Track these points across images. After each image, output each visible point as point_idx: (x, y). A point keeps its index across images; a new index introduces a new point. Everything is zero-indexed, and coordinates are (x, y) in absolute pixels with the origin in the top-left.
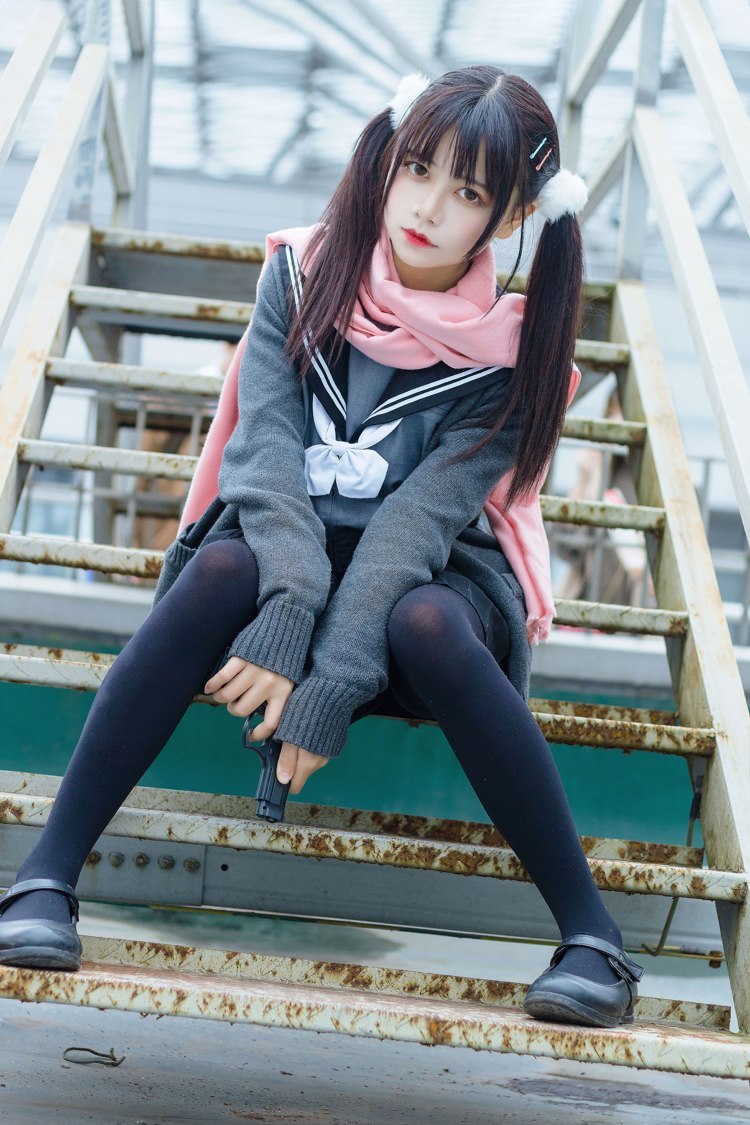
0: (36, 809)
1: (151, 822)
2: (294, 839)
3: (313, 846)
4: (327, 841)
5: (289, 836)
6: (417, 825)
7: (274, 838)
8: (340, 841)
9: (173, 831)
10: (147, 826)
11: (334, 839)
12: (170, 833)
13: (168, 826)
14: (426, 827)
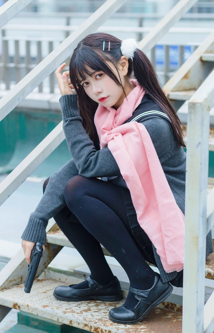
0: (23, 307)
1: (54, 316)
2: (90, 327)
3: (95, 330)
4: (99, 329)
5: (88, 326)
6: (174, 307)
7: (84, 326)
8: (102, 330)
9: (59, 319)
10: (52, 317)
11: (100, 329)
12: (58, 320)
13: (57, 318)
14: (176, 308)
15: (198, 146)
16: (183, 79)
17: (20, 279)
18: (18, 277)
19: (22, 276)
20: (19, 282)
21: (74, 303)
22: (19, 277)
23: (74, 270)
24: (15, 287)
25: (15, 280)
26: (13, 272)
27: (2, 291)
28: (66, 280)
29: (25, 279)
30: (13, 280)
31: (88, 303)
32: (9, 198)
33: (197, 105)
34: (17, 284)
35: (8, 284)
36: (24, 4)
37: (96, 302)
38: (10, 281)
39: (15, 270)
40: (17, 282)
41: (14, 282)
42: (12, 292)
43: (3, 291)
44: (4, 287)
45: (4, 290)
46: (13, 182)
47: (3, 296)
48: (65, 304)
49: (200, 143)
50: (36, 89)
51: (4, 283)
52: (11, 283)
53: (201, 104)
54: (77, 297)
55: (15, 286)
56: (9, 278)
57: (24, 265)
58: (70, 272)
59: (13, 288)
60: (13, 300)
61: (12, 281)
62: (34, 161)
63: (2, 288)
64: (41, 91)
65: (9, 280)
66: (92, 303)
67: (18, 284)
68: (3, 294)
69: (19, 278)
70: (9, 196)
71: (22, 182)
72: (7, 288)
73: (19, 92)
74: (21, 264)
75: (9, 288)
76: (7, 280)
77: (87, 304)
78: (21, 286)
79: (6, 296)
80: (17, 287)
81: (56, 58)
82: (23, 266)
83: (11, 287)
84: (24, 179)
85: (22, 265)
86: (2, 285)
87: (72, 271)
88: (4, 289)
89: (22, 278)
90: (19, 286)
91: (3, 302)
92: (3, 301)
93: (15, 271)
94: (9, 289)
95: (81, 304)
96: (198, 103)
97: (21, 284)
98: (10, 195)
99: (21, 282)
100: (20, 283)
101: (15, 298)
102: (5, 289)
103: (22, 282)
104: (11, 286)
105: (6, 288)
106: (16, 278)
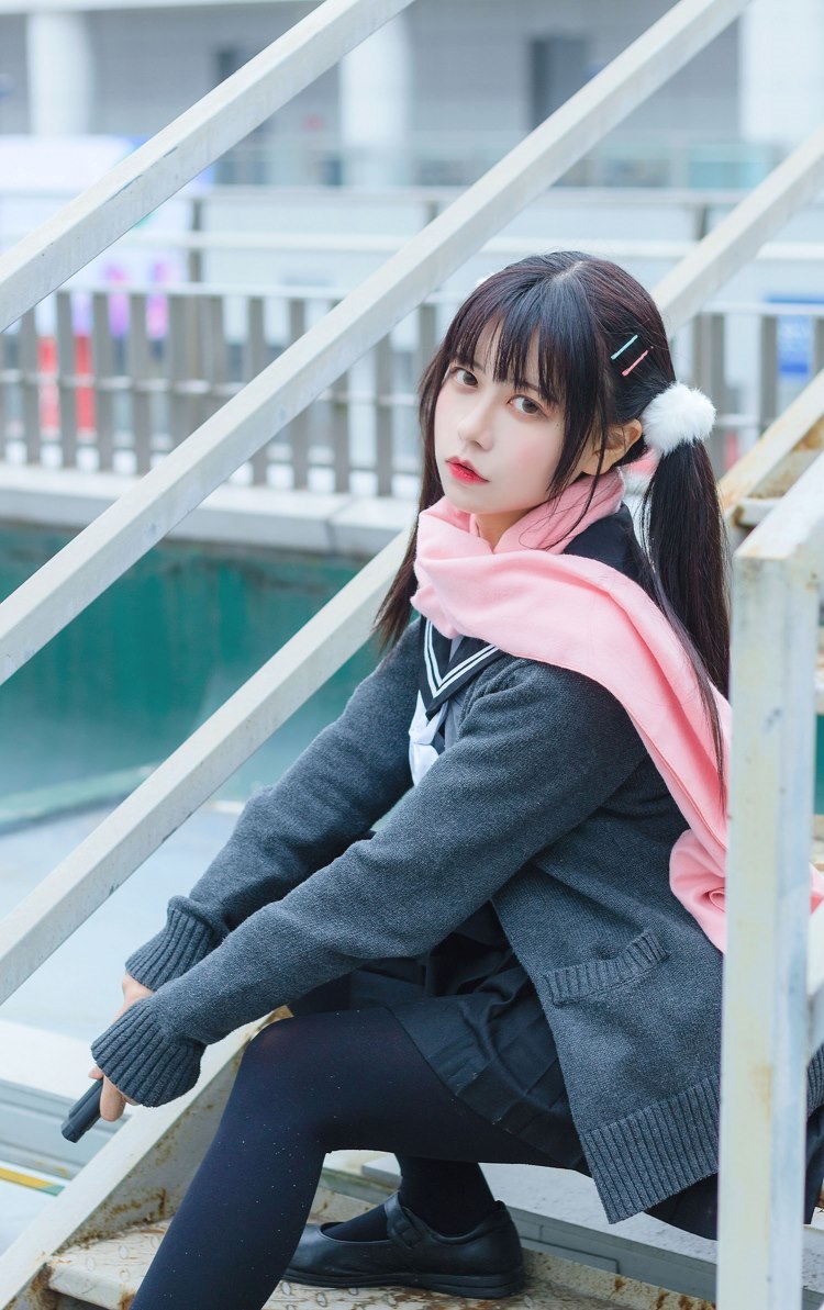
15: (770, 722)
16: (795, 448)
17: (159, 1201)
18: (148, 1193)
19: (164, 1191)
20: (152, 1214)
21: (341, 1300)
22: (155, 1192)
23: (364, 1168)
24: (136, 1232)
25: (136, 1205)
26: (129, 1176)
27: (83, 1245)
28: (326, 1206)
29: (175, 1202)
30: (128, 1204)
31: (398, 1299)
32: (112, 896)
33: (767, 568)
34: (145, 1220)
35: (106, 1220)
36: (177, 177)
37: (429, 1297)
38: (118, 1209)
39: (138, 1165)
40: (145, 1212)
41: (134, 1214)
42: (123, 1252)
43: (87, 1248)
44: (92, 1229)
45: (91, 1241)
46: (128, 838)
47: (86, 1264)
48: (307, 1303)
49: (777, 713)
50: (243, 473)
51: (92, 1217)
52: (122, 1217)
53: (782, 564)
54: (340, 1271)
55: (135, 1228)
56: (110, 1197)
57: (170, 1147)
58: (350, 1175)
59: (126, 1234)
60: (120, 1281)
61: (126, 1208)
62: (211, 757)
63: (85, 1234)
64: (259, 479)
65: (112, 1205)
66: (416, 1301)
67: (149, 1219)
68: (87, 1260)
69: (153, 1198)
70: (112, 891)
71: (165, 835)
72: (104, 1234)
73: (154, 503)
74: (158, 1145)
75: (111, 1236)
76: (104, 1205)
77: (394, 1303)
78: (159, 1229)
79: (96, 1264)
80: (142, 1232)
81: (298, 375)
82: (168, 1152)
83: (120, 1233)
84: (173, 828)
85: (164, 1147)
86: (82, 1224)
87: (357, 1171)
88: (93, 1237)
89: (163, 1198)
90: (154, 1226)
91: (85, 1289)
92: (86, 1285)
93: (135, 1170)
94: (113, 1238)
95: (369, 1303)
96: (771, 561)
97: (160, 1220)
98: (118, 886)
99: (162, 1213)
100: (157, 1216)
101: (129, 1276)
102: (97, 1240)
103: (167, 1215)
104: (122, 1229)
105: (99, 1237)
106: (139, 1197)
